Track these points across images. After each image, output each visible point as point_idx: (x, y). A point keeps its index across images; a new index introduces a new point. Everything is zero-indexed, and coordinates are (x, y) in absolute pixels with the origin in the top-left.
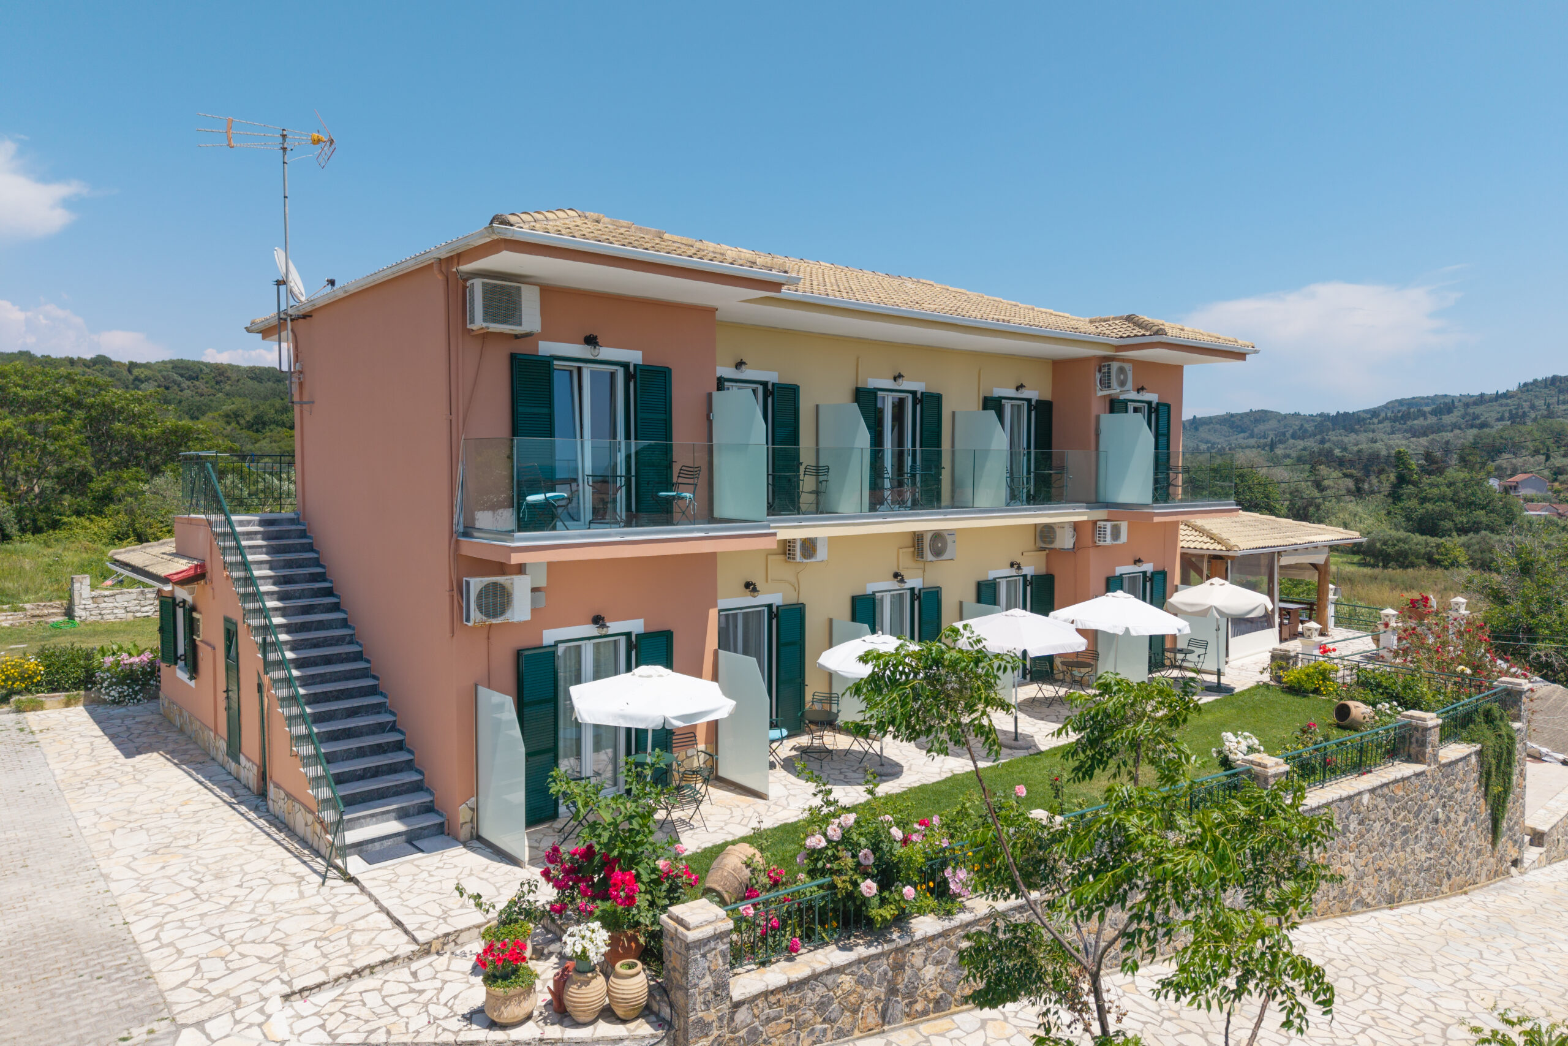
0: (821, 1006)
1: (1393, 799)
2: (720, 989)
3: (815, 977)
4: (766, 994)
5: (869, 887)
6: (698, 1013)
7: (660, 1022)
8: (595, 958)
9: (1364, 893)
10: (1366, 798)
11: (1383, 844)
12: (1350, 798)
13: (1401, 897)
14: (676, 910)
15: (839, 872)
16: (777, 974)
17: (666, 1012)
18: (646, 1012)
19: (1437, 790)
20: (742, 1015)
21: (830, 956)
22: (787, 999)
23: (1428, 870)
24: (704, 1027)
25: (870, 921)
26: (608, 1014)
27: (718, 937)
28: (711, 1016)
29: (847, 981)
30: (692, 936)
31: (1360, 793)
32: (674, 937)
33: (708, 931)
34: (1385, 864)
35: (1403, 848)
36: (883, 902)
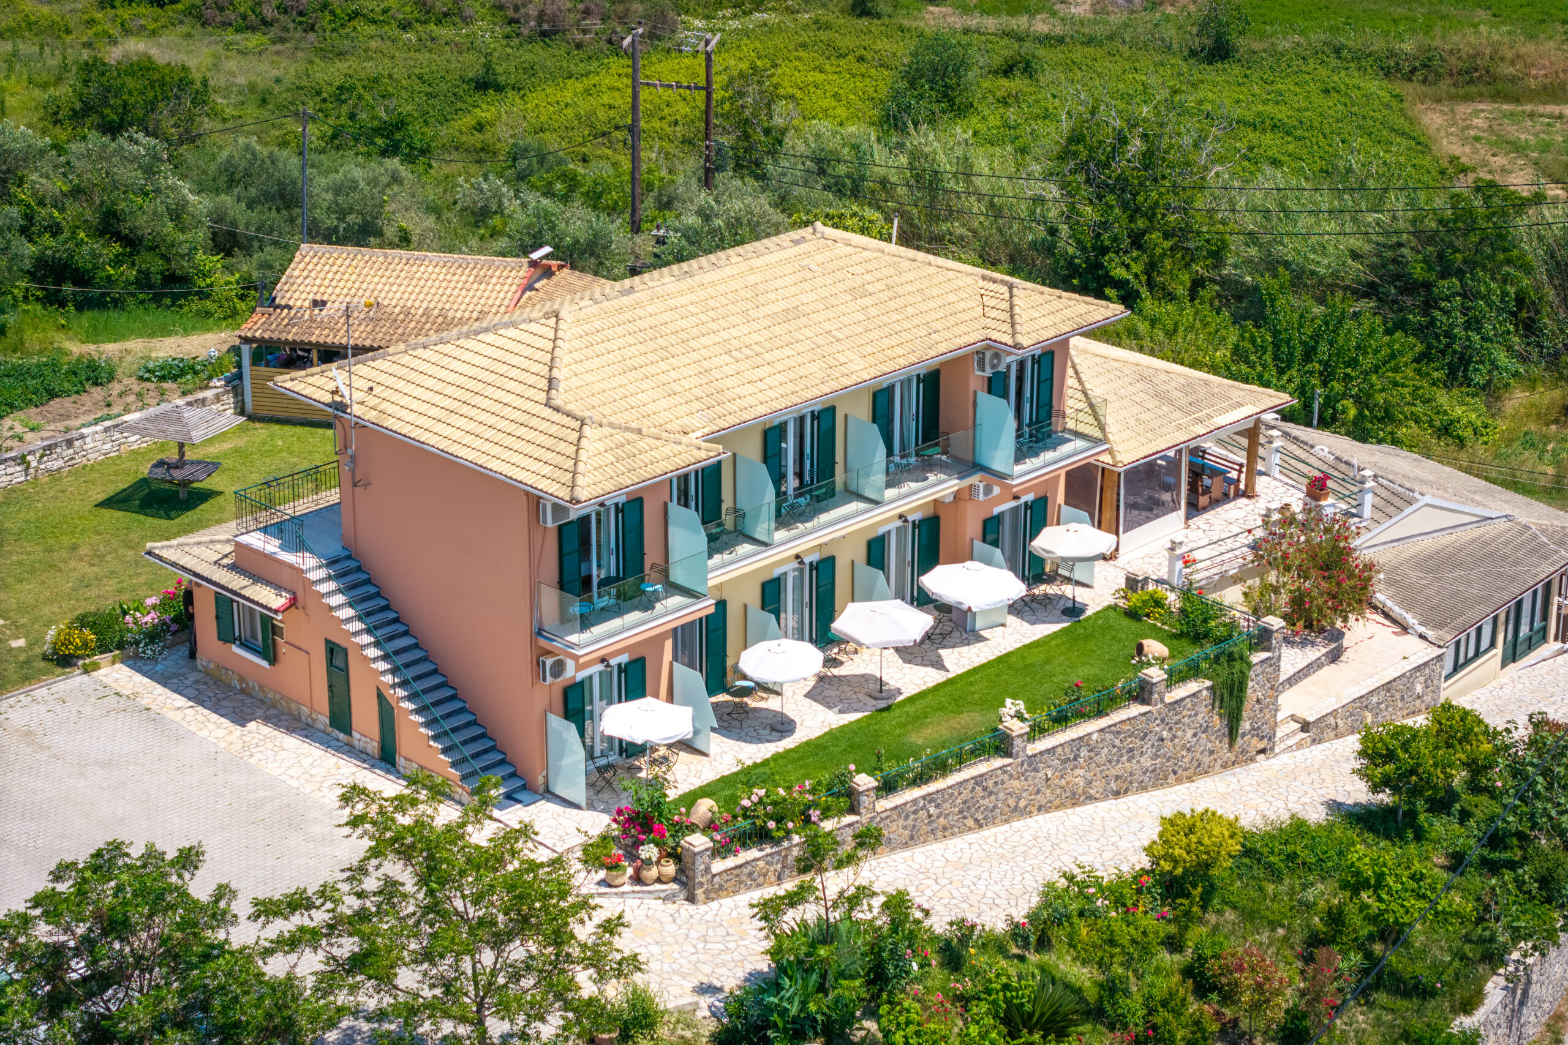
0: (750, 874)
1: (1119, 733)
2: (707, 869)
3: (747, 863)
4: (726, 871)
5: (771, 824)
6: (699, 879)
7: (683, 884)
8: (654, 859)
9: (1092, 792)
10: (1095, 737)
11: (1110, 761)
12: (1081, 738)
13: (1126, 791)
14: (688, 839)
15: (758, 817)
16: (731, 862)
17: (684, 879)
18: (674, 880)
19: (1163, 720)
20: (716, 879)
21: (753, 853)
22: (737, 871)
23: (1154, 770)
24: (701, 884)
25: (772, 838)
26: (659, 880)
27: (707, 850)
28: (704, 880)
29: (761, 864)
30: (697, 850)
31: (1090, 734)
32: (688, 850)
33: (703, 848)
34: (1113, 772)
35: (1129, 760)
36: (778, 829)
